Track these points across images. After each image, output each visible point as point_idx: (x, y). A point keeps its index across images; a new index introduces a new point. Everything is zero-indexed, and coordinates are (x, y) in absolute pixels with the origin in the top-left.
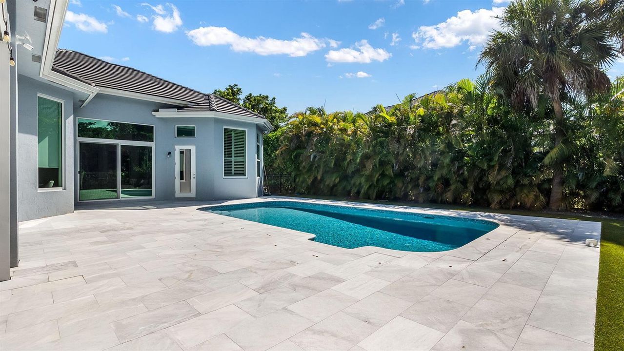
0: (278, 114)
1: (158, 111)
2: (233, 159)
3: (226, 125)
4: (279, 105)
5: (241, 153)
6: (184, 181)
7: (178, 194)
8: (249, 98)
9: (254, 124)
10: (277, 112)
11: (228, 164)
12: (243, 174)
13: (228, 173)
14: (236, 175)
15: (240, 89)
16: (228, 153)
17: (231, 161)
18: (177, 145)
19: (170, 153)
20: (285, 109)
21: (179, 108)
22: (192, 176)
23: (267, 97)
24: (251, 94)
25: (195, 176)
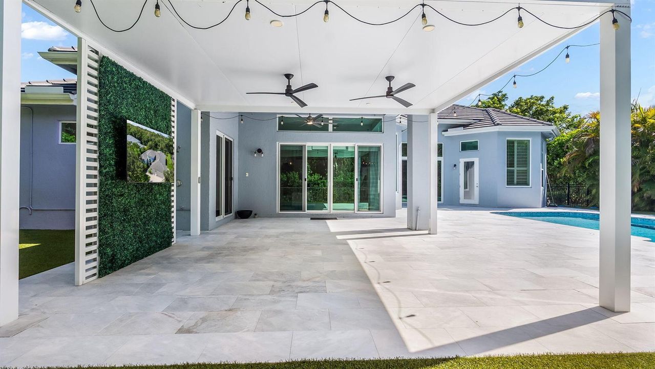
0: (557, 115)
1: (447, 131)
2: (515, 169)
3: (509, 137)
4: (557, 105)
5: (525, 162)
6: (468, 190)
7: (462, 201)
8: (518, 103)
9: (538, 132)
10: (555, 113)
11: (510, 174)
12: (527, 183)
13: (510, 182)
14: (518, 184)
15: (506, 94)
16: (510, 164)
17: (513, 171)
18: (461, 158)
19: (455, 165)
20: (565, 108)
21: (465, 126)
22: (475, 185)
23: (543, 97)
24: (521, 98)
25: (478, 185)
